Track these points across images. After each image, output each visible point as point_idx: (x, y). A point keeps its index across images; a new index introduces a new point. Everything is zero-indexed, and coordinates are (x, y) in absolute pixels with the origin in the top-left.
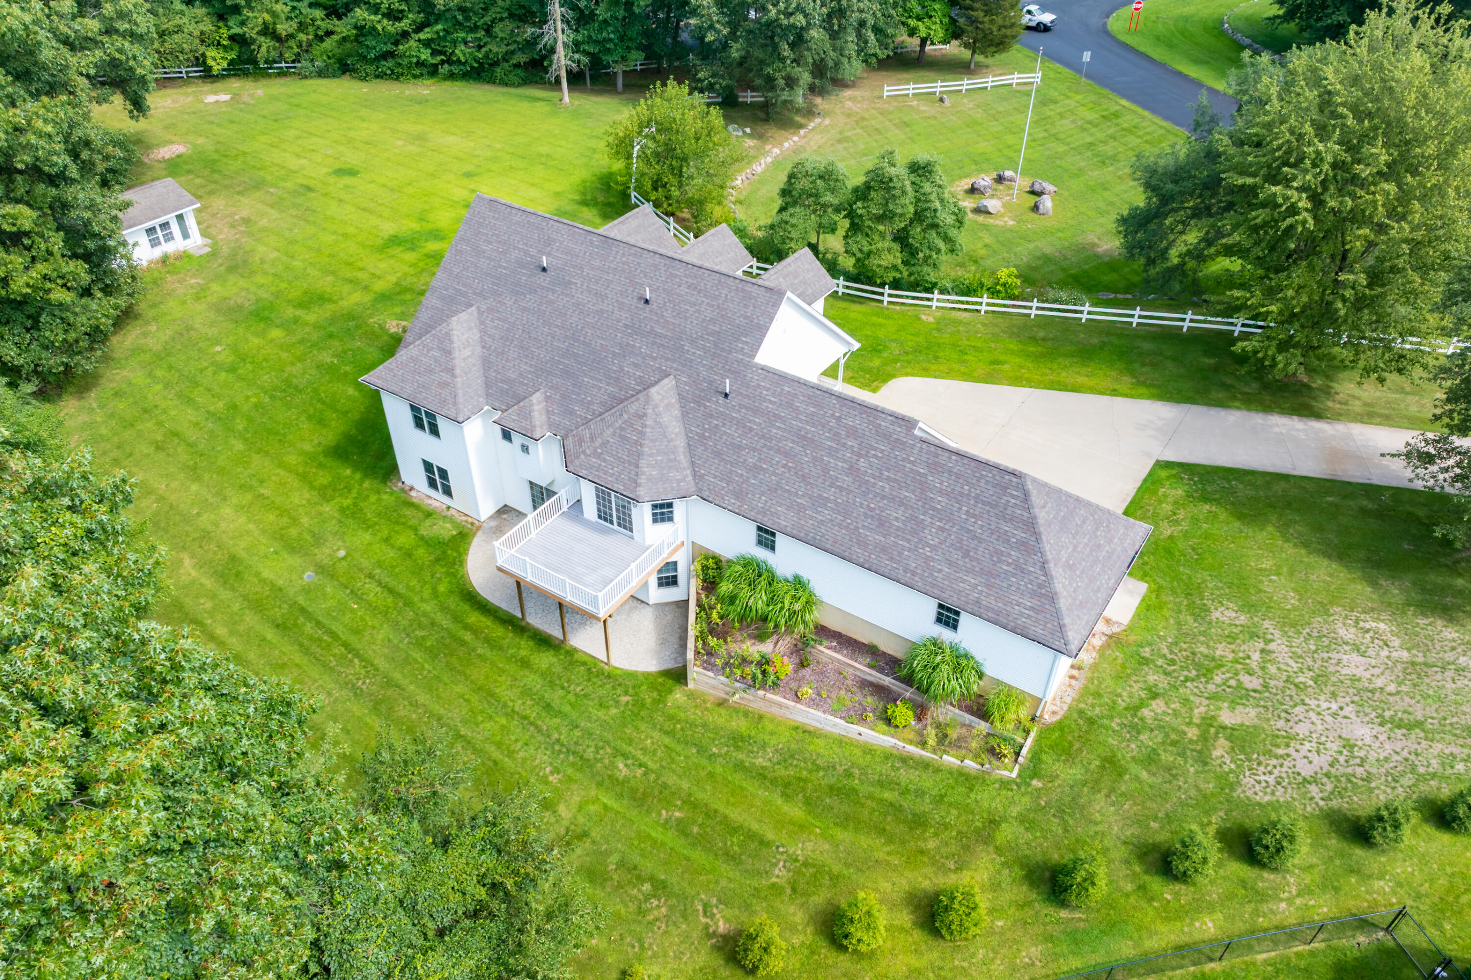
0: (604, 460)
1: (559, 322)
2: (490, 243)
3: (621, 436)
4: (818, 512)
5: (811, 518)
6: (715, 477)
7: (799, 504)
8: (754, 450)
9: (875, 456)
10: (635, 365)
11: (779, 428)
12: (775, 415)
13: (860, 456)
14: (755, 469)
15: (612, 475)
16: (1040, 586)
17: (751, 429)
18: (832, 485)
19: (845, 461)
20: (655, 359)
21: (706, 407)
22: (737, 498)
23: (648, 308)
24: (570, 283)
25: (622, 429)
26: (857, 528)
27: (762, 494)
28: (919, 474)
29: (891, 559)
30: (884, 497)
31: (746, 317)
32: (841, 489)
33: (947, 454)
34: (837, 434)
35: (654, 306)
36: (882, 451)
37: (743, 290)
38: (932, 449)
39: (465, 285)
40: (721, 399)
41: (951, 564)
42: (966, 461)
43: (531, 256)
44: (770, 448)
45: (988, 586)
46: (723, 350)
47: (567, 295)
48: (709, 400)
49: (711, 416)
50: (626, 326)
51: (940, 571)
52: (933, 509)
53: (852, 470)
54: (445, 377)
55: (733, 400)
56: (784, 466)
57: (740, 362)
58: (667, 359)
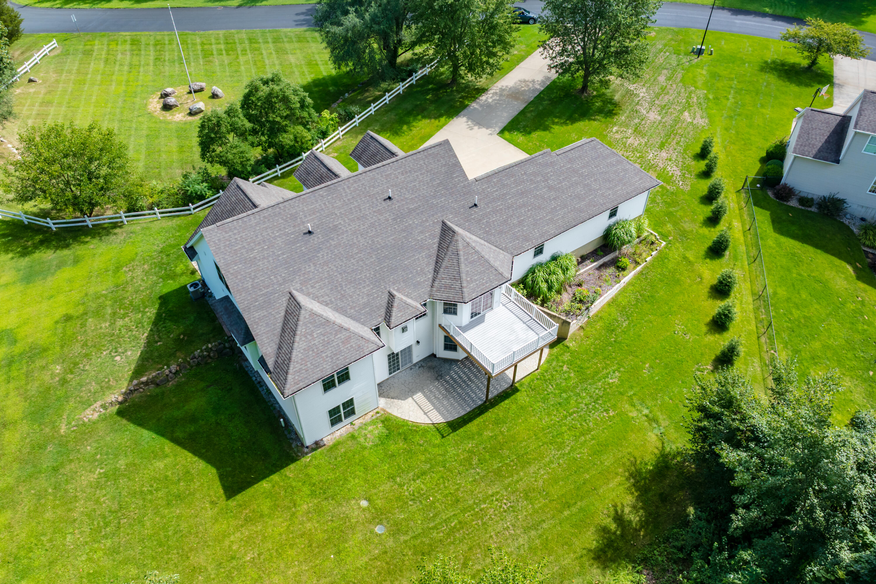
0: (476, 280)
1: (355, 251)
2: (253, 249)
3: (470, 263)
4: (558, 215)
5: (558, 220)
6: (510, 242)
7: (549, 219)
8: (512, 216)
9: (551, 175)
10: (422, 232)
11: (510, 199)
12: (503, 195)
13: (547, 180)
14: (520, 223)
15: (486, 283)
16: (634, 170)
17: (501, 209)
18: (551, 200)
19: (544, 188)
20: (427, 221)
21: (474, 219)
22: (527, 241)
23: (394, 201)
24: (336, 226)
25: (466, 259)
26: (574, 207)
27: (534, 230)
28: (570, 168)
29: (594, 206)
30: (570, 187)
31: (445, 165)
32: (554, 199)
33: (569, 153)
34: (531, 180)
35: (395, 197)
36: (551, 171)
37: (430, 155)
38: (564, 155)
39: (268, 287)
40: (475, 209)
41: (609, 189)
42: (576, 149)
43: (292, 233)
44: (516, 209)
45: (624, 185)
46: (451, 188)
47: (343, 233)
48: (472, 215)
49: (480, 220)
50: (394, 219)
51: (609, 194)
52: (586, 176)
53: (550, 188)
54: (342, 335)
55: (481, 205)
56: (529, 211)
57: (464, 187)
58: (433, 215)
